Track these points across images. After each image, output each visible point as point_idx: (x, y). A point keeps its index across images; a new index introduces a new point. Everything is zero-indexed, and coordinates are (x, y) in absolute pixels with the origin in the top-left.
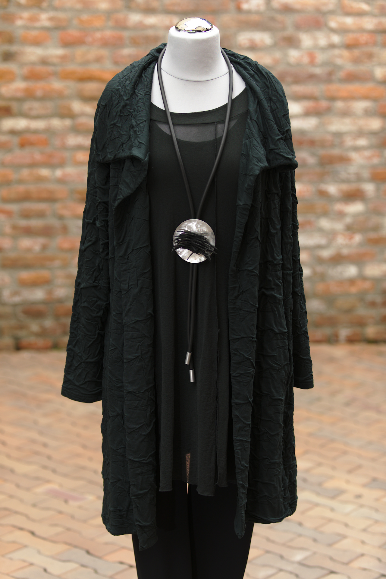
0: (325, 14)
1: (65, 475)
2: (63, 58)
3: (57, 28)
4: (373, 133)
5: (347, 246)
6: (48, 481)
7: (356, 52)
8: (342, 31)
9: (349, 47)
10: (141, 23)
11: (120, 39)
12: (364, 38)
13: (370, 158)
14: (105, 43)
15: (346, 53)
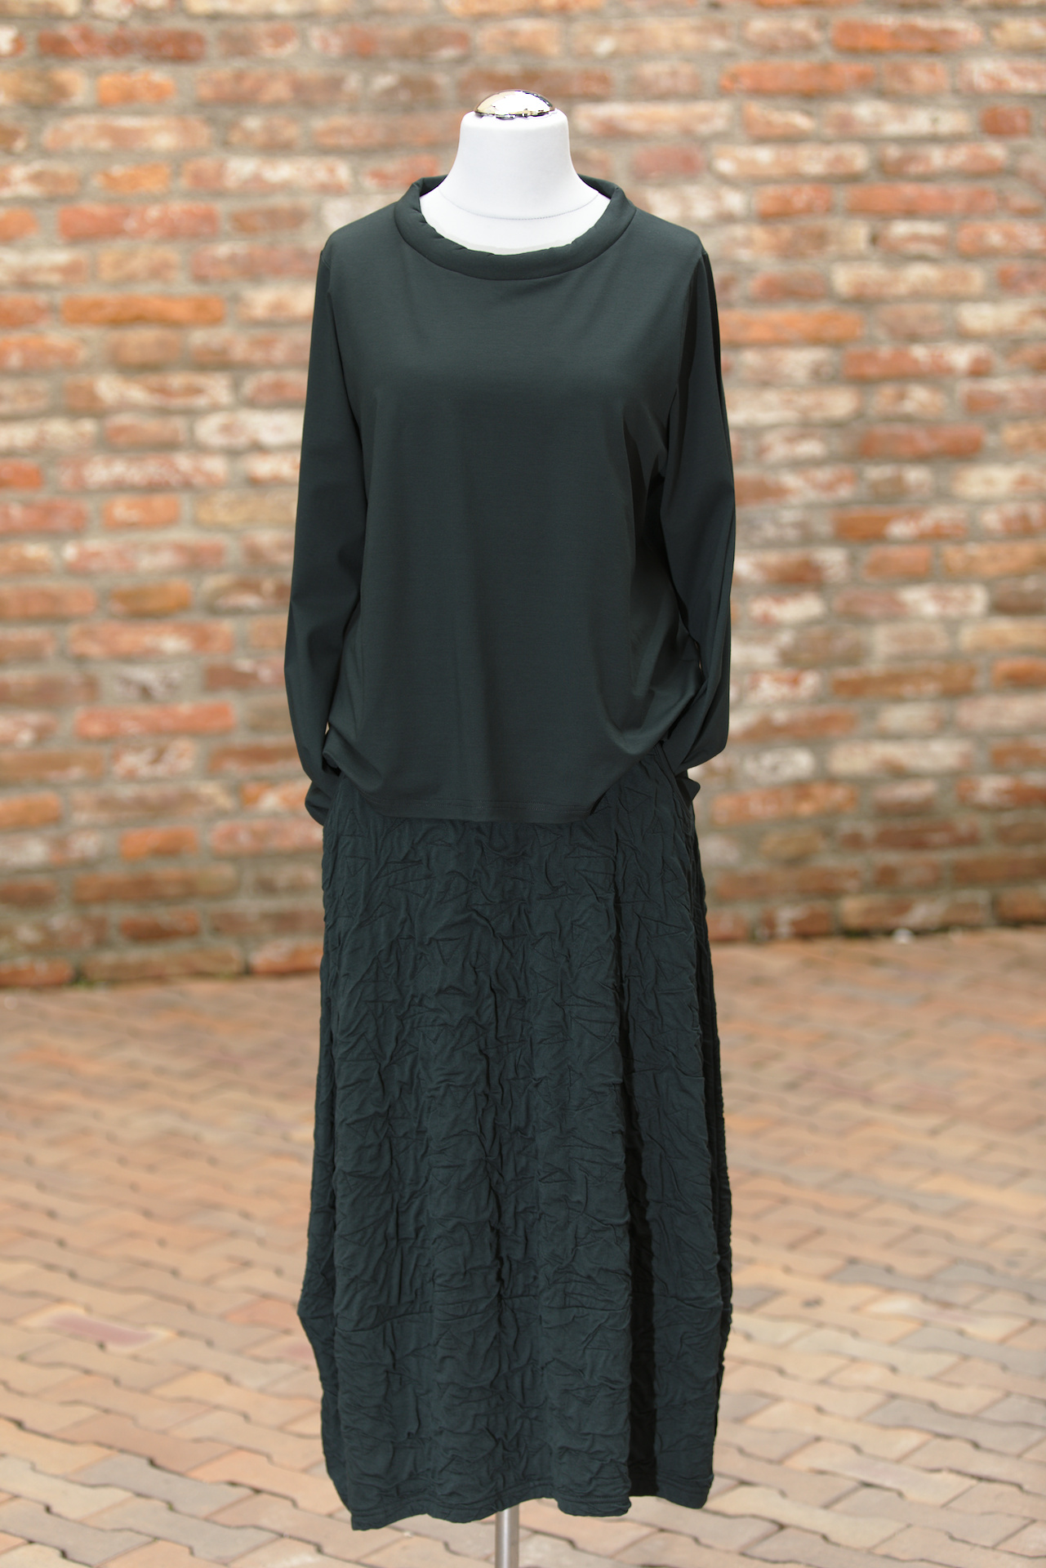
0: (704, 141)
1: (100, 1284)
2: (71, 271)
3: (51, 199)
4: (837, 425)
5: (784, 702)
6: (59, 1300)
7: (786, 231)
8: (751, 181)
9: (766, 218)
10: (257, 179)
11: (209, 218)
12: (803, 196)
13: (830, 486)
14: (171, 232)
15: (759, 234)
